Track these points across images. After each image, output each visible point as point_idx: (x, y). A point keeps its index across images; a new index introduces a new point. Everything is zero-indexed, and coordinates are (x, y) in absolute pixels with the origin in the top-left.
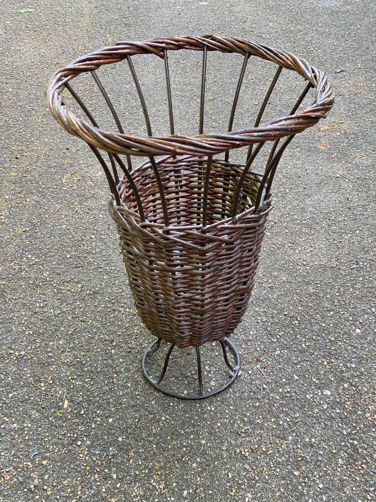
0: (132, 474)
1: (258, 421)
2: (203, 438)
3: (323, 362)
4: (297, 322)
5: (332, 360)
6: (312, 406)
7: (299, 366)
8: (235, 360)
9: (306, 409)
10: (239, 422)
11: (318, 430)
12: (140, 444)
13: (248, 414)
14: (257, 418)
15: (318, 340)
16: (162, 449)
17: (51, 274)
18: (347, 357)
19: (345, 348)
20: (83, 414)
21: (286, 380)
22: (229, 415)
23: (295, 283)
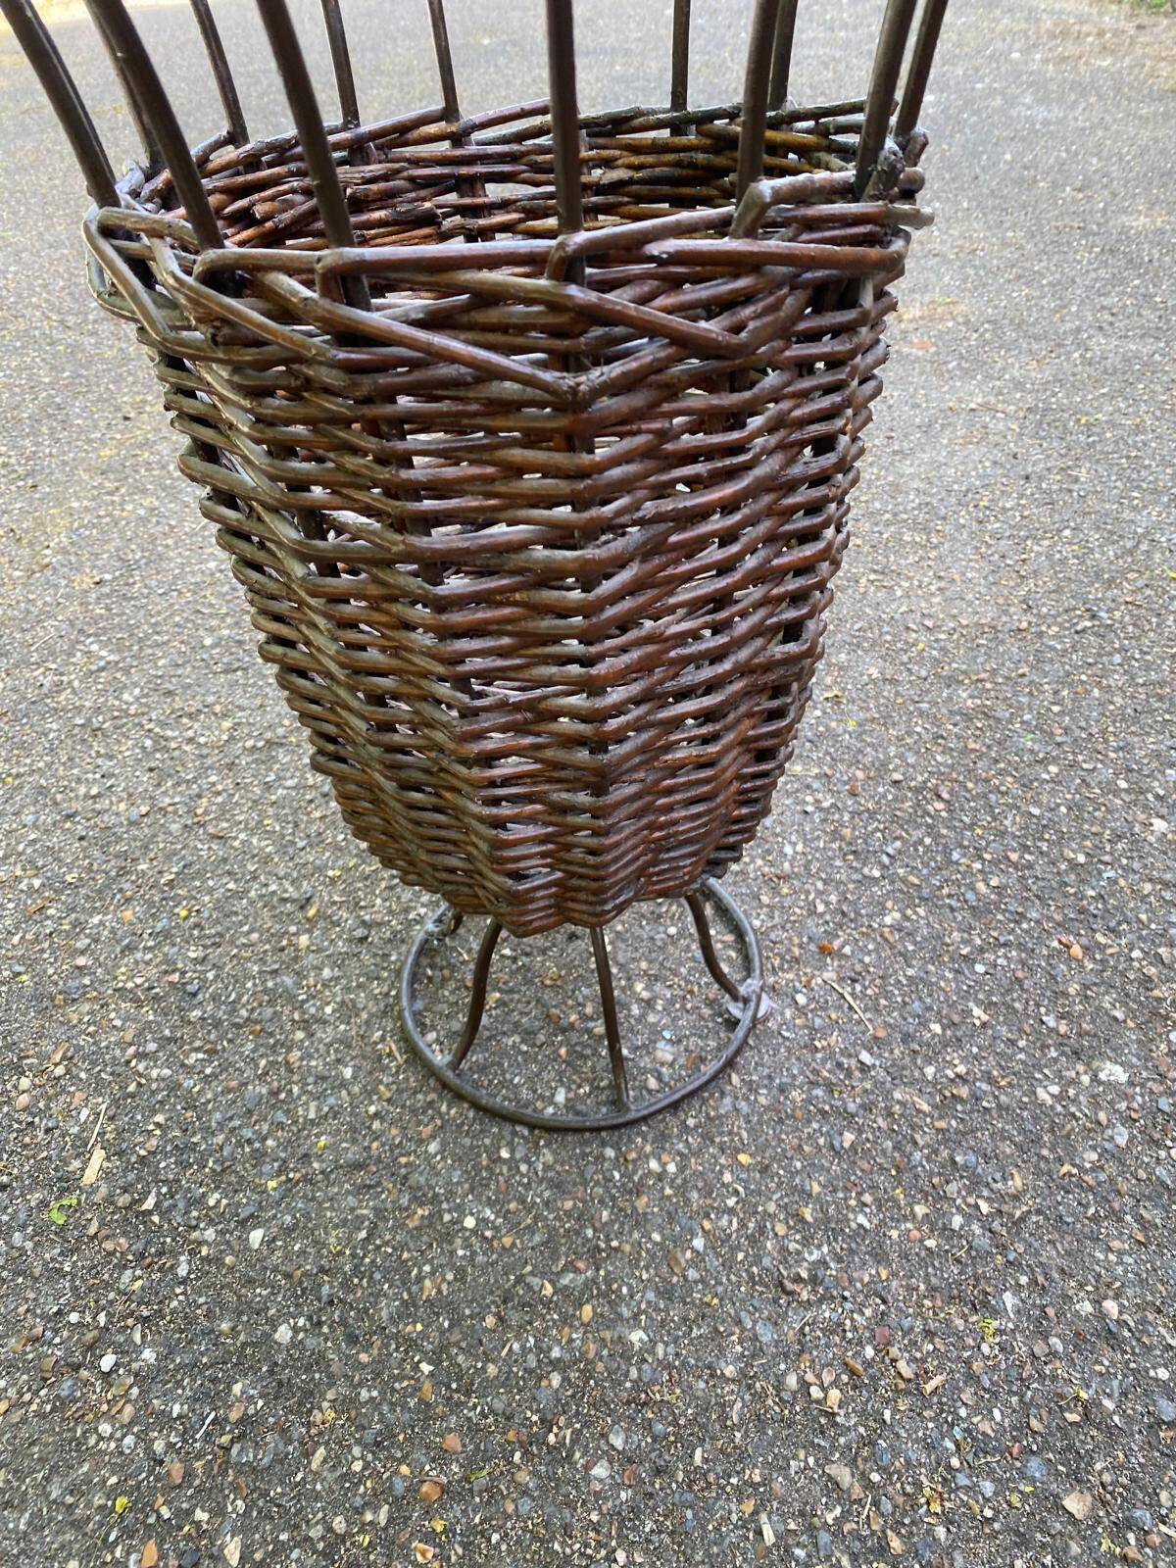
0: (316, 1532)
1: (861, 1219)
2: (636, 1316)
3: (1068, 947)
4: (940, 806)
5: (1102, 939)
6: (1068, 1136)
7: (980, 968)
8: (739, 951)
9: (1045, 1152)
10: (781, 1229)
11: (1120, 1253)
12: (364, 1358)
13: (816, 1188)
14: (853, 1203)
15: (1030, 866)
16: (459, 1379)
17: (146, 696)
18: (1150, 920)
19: (1133, 891)
20: (150, 1213)
21: (944, 1030)
22: (736, 1193)
23: (910, 682)
